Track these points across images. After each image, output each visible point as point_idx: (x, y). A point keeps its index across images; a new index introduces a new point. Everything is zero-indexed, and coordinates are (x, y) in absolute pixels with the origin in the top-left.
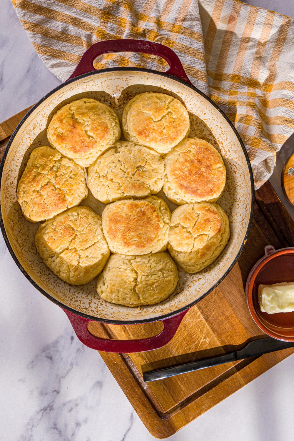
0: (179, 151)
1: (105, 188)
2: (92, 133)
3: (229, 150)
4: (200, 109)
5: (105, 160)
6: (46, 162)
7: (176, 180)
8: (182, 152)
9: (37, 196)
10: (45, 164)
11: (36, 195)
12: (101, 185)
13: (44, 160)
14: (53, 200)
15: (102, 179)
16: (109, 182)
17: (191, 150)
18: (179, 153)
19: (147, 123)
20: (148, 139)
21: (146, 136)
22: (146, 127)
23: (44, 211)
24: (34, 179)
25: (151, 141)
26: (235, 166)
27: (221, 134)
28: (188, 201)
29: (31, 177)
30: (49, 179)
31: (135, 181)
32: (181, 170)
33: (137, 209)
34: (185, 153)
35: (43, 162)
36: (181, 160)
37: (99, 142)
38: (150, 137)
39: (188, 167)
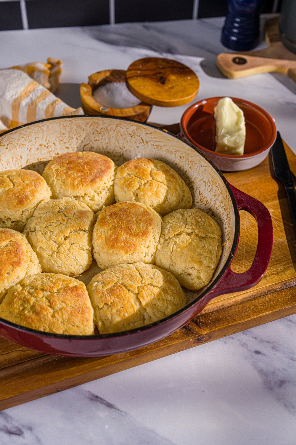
0: (54, 179)
1: (73, 248)
2: (3, 242)
3: (67, 148)
4: (15, 159)
5: (39, 242)
6: (20, 299)
7: (85, 185)
8: (55, 176)
9: (60, 314)
10: (22, 300)
11: (58, 314)
12: (68, 252)
13: (16, 301)
14: (71, 296)
15: (62, 249)
16: (67, 241)
17: (56, 168)
18: (55, 179)
19: (12, 194)
20: (31, 198)
21: (27, 197)
22: (16, 196)
23: (82, 311)
24: (37, 313)
25: (34, 196)
26: (85, 146)
27: (47, 149)
28: (111, 183)
29: (33, 316)
30: (43, 297)
31: (74, 216)
32: (74, 179)
33: (106, 219)
34: (57, 174)
35: (18, 302)
36: (64, 177)
37: (16, 239)
38: (29, 195)
39: (73, 173)
